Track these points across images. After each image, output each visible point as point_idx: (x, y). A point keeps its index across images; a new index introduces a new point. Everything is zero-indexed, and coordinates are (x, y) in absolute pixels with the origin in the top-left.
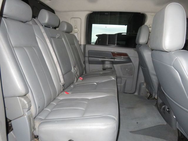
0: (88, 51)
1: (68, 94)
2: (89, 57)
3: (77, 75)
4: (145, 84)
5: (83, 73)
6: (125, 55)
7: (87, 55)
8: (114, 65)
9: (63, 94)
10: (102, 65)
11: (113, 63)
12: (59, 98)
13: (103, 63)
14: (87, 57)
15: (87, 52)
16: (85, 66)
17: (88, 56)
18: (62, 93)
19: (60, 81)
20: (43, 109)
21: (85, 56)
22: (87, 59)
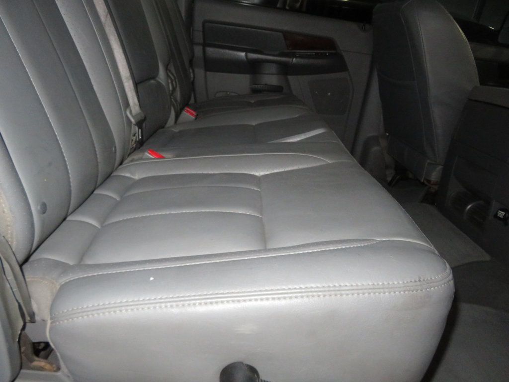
0: (204, 23)
1: (163, 158)
2: (205, 45)
3: (176, 101)
4: (384, 143)
5: (190, 98)
6: (328, 44)
7: (199, 37)
8: (289, 77)
9: (141, 159)
10: (248, 76)
11: (286, 70)
12: (128, 175)
13: (253, 68)
14: (198, 44)
15: (198, 25)
16: (194, 77)
17: (201, 41)
18: (135, 156)
19: (127, 105)
20: (65, 219)
21: (192, 43)
22: (198, 50)
